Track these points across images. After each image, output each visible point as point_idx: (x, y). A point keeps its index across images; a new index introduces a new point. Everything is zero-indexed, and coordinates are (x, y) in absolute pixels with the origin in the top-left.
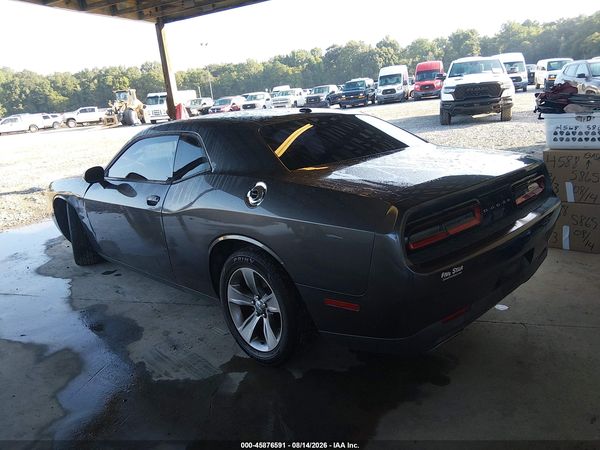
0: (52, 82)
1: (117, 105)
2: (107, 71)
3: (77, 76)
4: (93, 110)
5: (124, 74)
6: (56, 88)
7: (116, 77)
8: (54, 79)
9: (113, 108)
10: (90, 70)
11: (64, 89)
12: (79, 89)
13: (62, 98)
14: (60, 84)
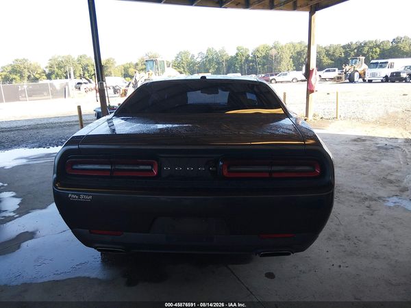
0: (327, 51)
1: (348, 67)
2: (365, 44)
3: (344, 47)
4: (335, 71)
5: (378, 46)
6: (328, 55)
7: (371, 48)
8: (328, 49)
9: (344, 70)
10: (354, 43)
11: (333, 55)
12: (343, 55)
13: (330, 61)
14: (331, 53)
